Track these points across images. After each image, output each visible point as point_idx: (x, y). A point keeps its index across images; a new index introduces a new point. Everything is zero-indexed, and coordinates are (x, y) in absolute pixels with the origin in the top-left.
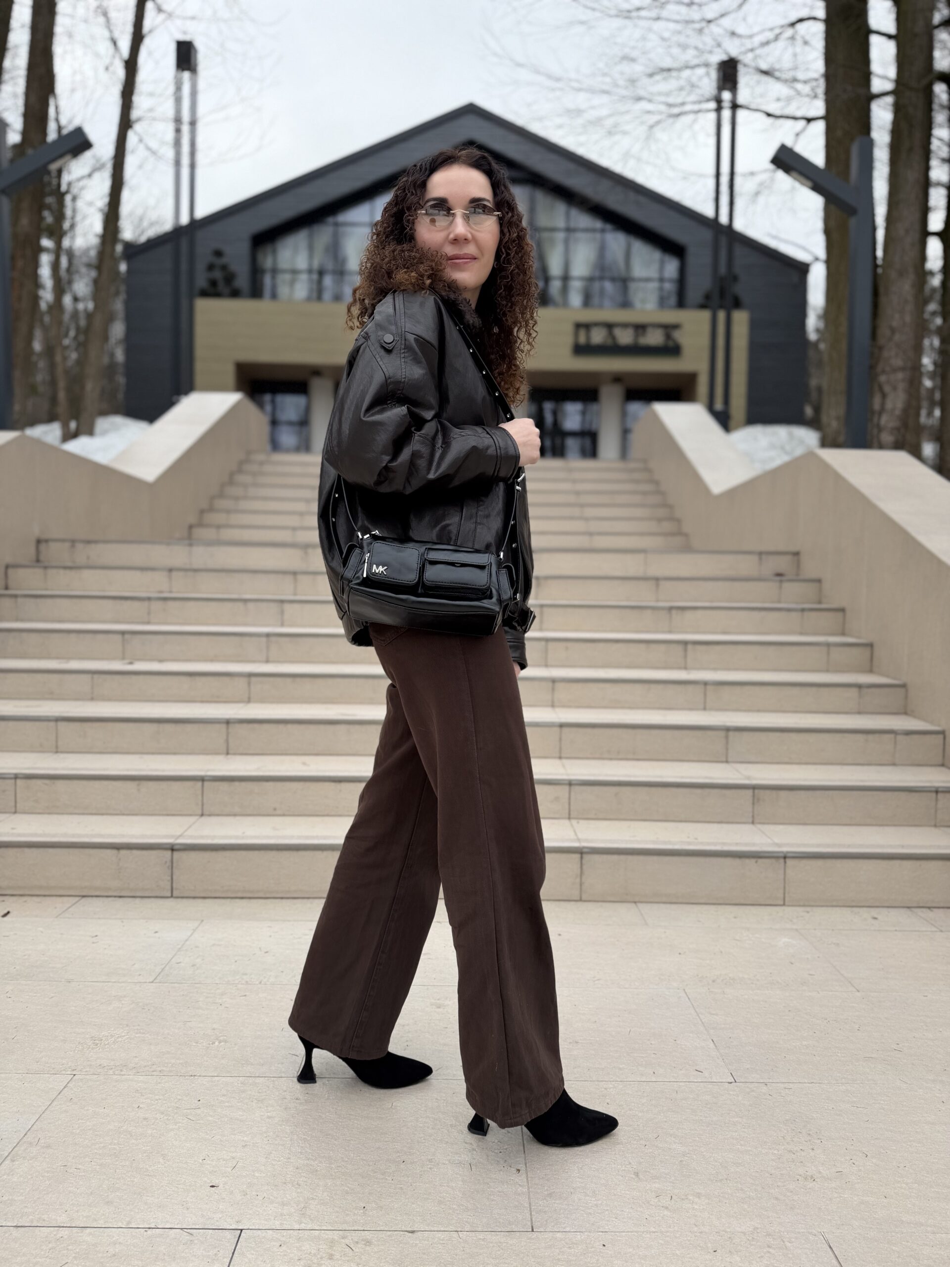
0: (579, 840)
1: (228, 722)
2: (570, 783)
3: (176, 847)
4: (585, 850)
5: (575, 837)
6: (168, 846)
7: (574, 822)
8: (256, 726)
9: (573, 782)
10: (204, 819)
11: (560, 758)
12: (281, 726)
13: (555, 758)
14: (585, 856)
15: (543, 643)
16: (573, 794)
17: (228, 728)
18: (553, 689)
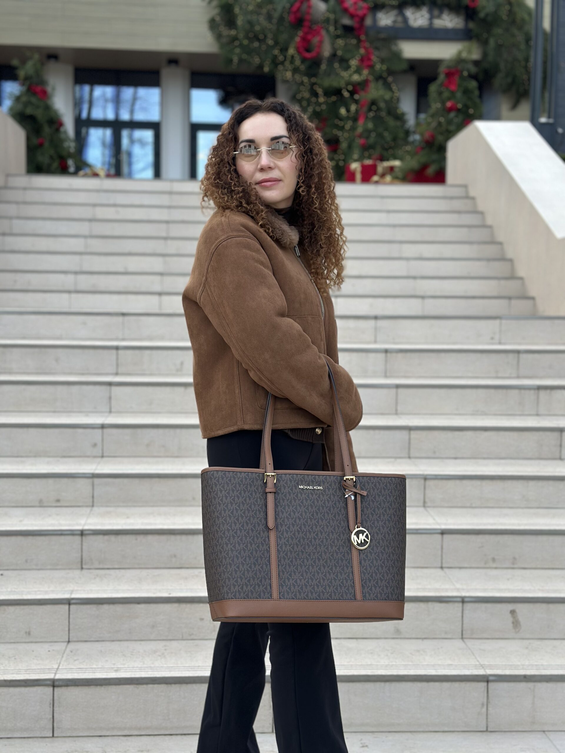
0: (482, 666)
1: (82, 533)
2: (463, 600)
3: (56, 683)
4: (491, 678)
5: (477, 663)
6: (49, 682)
7: (470, 643)
8: (113, 538)
9: (466, 599)
10: (71, 646)
11: (442, 568)
12: (140, 538)
13: (436, 568)
14: (490, 684)
15: (405, 433)
16: (466, 612)
17: (82, 541)
18: (425, 488)
